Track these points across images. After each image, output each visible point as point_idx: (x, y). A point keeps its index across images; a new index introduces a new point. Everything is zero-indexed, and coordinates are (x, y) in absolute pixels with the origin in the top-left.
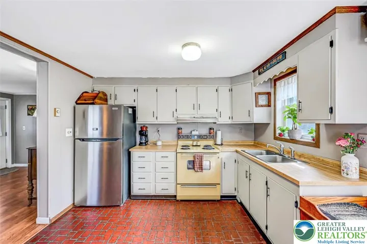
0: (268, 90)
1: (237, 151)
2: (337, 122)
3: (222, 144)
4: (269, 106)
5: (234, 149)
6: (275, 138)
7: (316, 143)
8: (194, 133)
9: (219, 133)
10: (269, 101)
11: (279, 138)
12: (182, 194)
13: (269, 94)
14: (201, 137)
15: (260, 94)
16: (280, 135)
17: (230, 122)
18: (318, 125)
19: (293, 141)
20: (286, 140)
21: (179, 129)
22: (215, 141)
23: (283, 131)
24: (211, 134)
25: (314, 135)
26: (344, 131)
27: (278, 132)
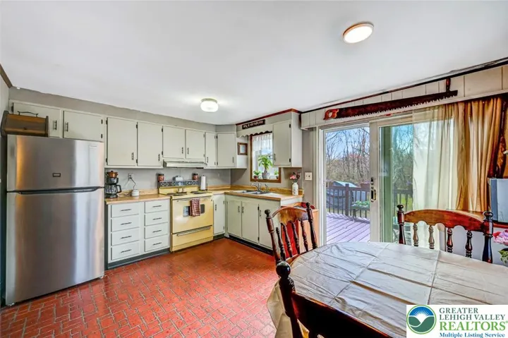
0: (246, 142)
1: (225, 193)
2: (293, 166)
3: (207, 190)
4: (246, 154)
5: (223, 192)
6: (252, 180)
7: (279, 180)
8: (177, 179)
9: (204, 179)
10: (246, 150)
11: (255, 179)
12: (179, 243)
13: (246, 145)
14: (185, 183)
15: (241, 144)
16: (255, 177)
17: (215, 167)
18: (280, 169)
19: (265, 180)
20: (260, 181)
21: (160, 175)
22: (199, 187)
23: (258, 174)
24: (196, 179)
25: (278, 175)
26: (292, 171)
27: (254, 175)
